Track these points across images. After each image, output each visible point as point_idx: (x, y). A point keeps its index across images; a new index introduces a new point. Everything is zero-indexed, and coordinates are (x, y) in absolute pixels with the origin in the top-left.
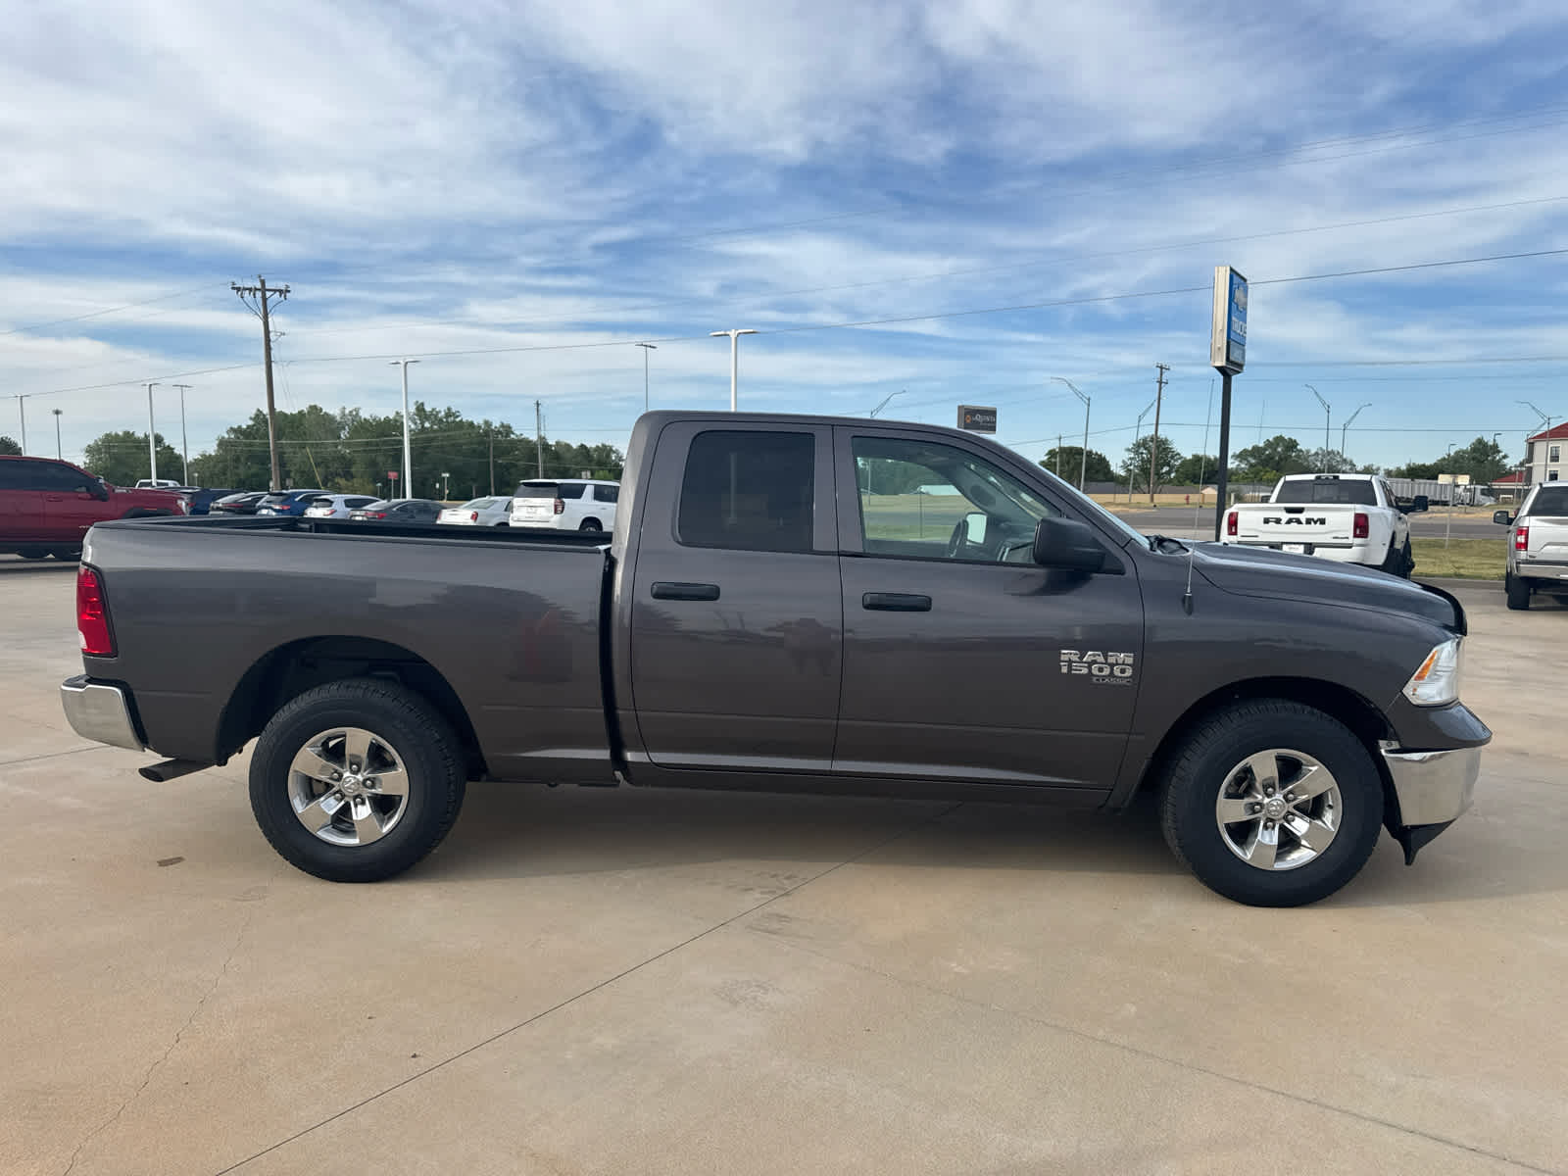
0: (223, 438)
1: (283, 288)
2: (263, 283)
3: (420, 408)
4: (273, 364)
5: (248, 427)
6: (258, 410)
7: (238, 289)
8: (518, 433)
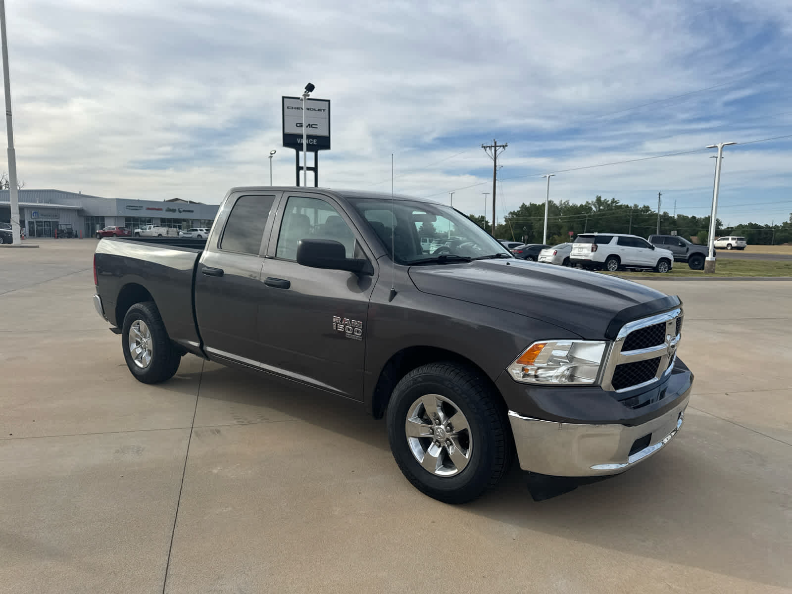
0: (507, 217)
1: (504, 145)
2: (495, 143)
3: (599, 199)
4: (497, 181)
5: (518, 211)
6: (523, 203)
7: (484, 147)
8: (652, 210)
